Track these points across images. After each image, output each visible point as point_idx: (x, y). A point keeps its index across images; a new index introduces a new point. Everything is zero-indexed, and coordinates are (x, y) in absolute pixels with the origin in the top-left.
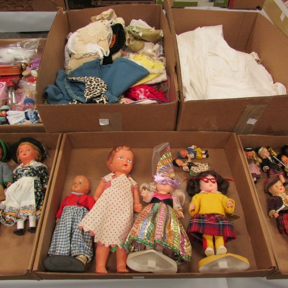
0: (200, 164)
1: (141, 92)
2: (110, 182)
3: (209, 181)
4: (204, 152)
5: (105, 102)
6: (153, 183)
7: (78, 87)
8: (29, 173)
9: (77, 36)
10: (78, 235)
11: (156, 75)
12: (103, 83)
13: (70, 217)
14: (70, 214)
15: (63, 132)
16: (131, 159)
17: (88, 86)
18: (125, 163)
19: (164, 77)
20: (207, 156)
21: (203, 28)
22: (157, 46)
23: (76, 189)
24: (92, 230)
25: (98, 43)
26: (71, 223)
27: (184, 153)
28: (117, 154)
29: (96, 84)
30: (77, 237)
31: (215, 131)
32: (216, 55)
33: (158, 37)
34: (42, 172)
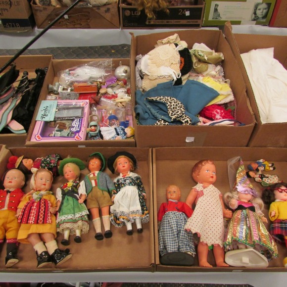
0: (270, 176)
1: (218, 113)
2: (202, 191)
3: (283, 191)
4: (271, 165)
5: (189, 122)
6: (236, 192)
7: (158, 107)
8: (131, 182)
9: (149, 59)
10: (184, 236)
11: (225, 96)
12: (180, 103)
13: (174, 221)
14: (174, 219)
15: (153, 147)
16: (215, 171)
17: (169, 107)
18: (211, 176)
19: (231, 98)
20: (274, 169)
21: (257, 50)
22: (219, 68)
23: (172, 197)
24: (199, 231)
25: (170, 66)
26: (176, 225)
27: (254, 166)
28: (203, 167)
29: (175, 104)
30: (183, 237)
31: (281, 147)
32: (275, 78)
33: (220, 60)
34: (138, 181)
